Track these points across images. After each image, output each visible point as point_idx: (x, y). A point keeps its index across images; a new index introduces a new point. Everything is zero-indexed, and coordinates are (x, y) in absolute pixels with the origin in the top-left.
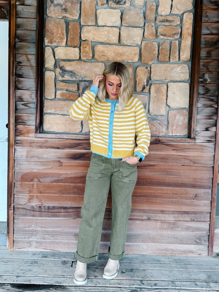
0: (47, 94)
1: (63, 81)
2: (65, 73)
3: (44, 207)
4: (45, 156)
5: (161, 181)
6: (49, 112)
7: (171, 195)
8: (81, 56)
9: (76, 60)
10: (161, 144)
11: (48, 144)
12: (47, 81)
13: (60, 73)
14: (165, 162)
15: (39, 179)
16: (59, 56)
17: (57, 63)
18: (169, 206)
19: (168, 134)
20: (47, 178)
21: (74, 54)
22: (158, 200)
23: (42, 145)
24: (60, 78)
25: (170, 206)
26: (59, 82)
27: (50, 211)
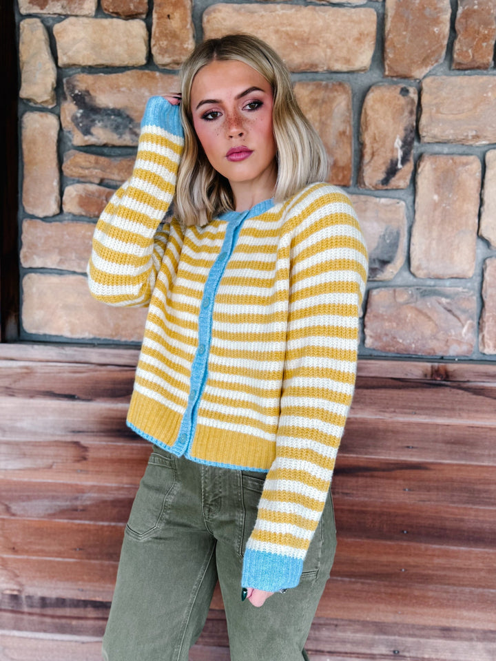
0: (31, 199)
1: (88, 149)
2: (94, 117)
3: (29, 597)
4: (25, 424)
5: (448, 524)
6: (38, 263)
7: (483, 574)
8: (154, 50)
9: (133, 67)
10: (454, 387)
11: (37, 384)
12: (29, 151)
13: (76, 118)
14: (466, 455)
15: (7, 503)
16: (70, 53)
17: (64, 80)
18: (472, 614)
19: (481, 348)
20: (34, 503)
21: (128, 45)
22: (432, 591)
23: (13, 386)
24: (78, 139)
25: (476, 614)
26: (72, 152)
27: (49, 611)
